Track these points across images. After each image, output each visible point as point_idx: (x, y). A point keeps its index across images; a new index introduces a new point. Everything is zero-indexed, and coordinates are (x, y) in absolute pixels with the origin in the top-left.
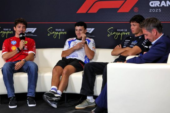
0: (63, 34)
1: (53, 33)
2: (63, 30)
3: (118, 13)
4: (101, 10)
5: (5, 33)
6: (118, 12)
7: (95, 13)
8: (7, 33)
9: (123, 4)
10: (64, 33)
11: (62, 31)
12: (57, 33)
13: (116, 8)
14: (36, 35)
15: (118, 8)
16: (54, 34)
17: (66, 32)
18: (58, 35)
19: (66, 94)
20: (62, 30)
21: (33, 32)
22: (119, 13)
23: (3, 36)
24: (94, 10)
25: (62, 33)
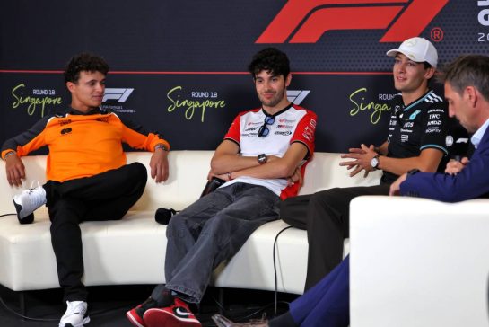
0: (214, 106)
1: (184, 103)
2: (216, 95)
3: (381, 44)
4: (330, 36)
5: (37, 101)
6: (381, 41)
7: (311, 44)
8: (44, 102)
9: (398, 17)
10: (217, 104)
11: (210, 99)
12: (197, 104)
13: (378, 30)
14: (131, 111)
15: (382, 30)
16: (186, 106)
17: (223, 102)
18: (198, 110)
19: (221, 291)
20: (210, 95)
21: (123, 100)
22: (385, 43)
23: (31, 112)
24: (310, 35)
25: (211, 104)
